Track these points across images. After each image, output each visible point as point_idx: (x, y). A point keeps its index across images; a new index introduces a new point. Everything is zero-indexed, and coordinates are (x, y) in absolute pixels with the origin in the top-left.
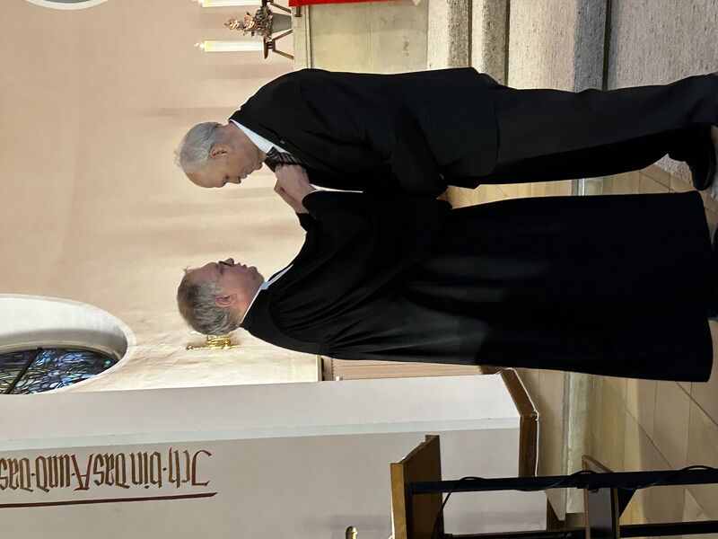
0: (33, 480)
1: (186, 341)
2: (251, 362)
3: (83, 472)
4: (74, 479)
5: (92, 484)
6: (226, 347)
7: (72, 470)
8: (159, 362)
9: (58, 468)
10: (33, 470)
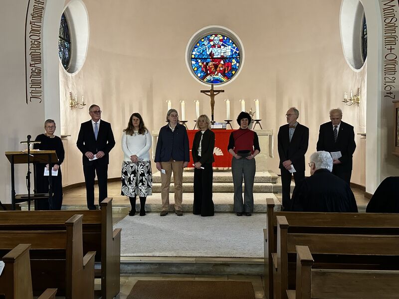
0: (34, 51)
1: (73, 92)
2: (66, 113)
3: (36, 65)
4: (34, 63)
5: (32, 68)
6: (70, 105)
7: (36, 62)
8: (66, 84)
9: (37, 58)
10: (37, 51)
